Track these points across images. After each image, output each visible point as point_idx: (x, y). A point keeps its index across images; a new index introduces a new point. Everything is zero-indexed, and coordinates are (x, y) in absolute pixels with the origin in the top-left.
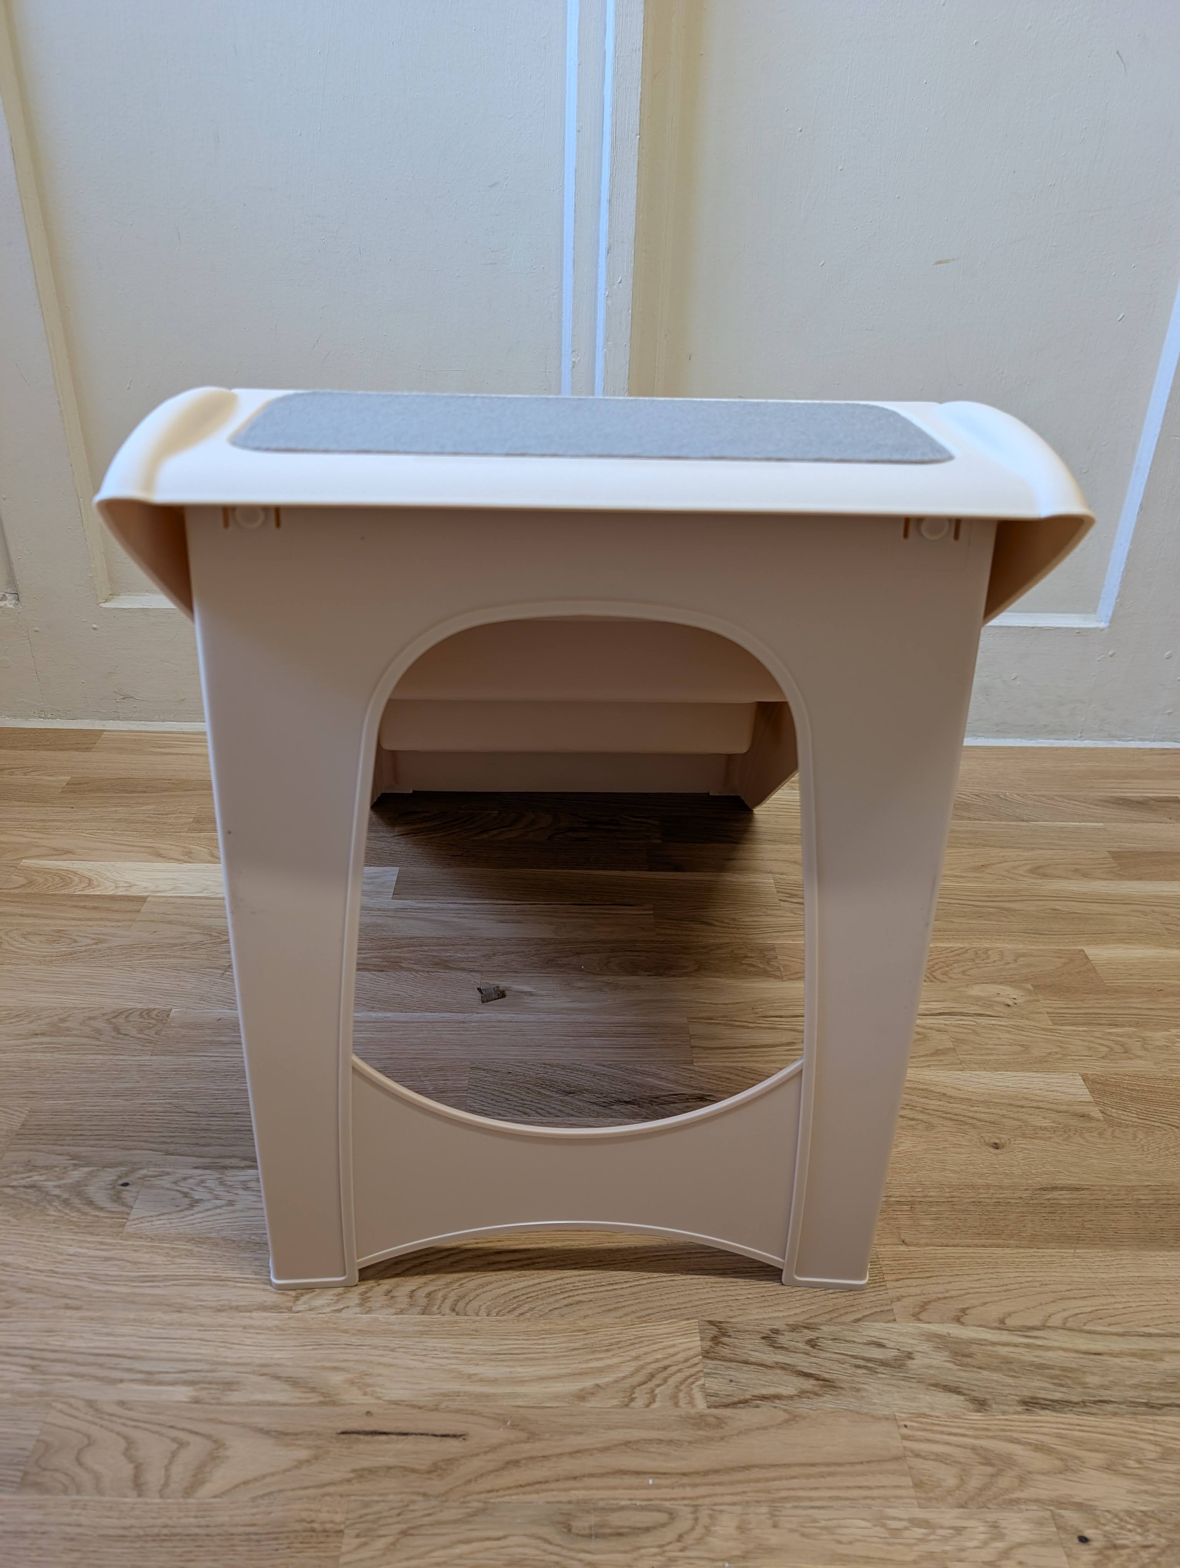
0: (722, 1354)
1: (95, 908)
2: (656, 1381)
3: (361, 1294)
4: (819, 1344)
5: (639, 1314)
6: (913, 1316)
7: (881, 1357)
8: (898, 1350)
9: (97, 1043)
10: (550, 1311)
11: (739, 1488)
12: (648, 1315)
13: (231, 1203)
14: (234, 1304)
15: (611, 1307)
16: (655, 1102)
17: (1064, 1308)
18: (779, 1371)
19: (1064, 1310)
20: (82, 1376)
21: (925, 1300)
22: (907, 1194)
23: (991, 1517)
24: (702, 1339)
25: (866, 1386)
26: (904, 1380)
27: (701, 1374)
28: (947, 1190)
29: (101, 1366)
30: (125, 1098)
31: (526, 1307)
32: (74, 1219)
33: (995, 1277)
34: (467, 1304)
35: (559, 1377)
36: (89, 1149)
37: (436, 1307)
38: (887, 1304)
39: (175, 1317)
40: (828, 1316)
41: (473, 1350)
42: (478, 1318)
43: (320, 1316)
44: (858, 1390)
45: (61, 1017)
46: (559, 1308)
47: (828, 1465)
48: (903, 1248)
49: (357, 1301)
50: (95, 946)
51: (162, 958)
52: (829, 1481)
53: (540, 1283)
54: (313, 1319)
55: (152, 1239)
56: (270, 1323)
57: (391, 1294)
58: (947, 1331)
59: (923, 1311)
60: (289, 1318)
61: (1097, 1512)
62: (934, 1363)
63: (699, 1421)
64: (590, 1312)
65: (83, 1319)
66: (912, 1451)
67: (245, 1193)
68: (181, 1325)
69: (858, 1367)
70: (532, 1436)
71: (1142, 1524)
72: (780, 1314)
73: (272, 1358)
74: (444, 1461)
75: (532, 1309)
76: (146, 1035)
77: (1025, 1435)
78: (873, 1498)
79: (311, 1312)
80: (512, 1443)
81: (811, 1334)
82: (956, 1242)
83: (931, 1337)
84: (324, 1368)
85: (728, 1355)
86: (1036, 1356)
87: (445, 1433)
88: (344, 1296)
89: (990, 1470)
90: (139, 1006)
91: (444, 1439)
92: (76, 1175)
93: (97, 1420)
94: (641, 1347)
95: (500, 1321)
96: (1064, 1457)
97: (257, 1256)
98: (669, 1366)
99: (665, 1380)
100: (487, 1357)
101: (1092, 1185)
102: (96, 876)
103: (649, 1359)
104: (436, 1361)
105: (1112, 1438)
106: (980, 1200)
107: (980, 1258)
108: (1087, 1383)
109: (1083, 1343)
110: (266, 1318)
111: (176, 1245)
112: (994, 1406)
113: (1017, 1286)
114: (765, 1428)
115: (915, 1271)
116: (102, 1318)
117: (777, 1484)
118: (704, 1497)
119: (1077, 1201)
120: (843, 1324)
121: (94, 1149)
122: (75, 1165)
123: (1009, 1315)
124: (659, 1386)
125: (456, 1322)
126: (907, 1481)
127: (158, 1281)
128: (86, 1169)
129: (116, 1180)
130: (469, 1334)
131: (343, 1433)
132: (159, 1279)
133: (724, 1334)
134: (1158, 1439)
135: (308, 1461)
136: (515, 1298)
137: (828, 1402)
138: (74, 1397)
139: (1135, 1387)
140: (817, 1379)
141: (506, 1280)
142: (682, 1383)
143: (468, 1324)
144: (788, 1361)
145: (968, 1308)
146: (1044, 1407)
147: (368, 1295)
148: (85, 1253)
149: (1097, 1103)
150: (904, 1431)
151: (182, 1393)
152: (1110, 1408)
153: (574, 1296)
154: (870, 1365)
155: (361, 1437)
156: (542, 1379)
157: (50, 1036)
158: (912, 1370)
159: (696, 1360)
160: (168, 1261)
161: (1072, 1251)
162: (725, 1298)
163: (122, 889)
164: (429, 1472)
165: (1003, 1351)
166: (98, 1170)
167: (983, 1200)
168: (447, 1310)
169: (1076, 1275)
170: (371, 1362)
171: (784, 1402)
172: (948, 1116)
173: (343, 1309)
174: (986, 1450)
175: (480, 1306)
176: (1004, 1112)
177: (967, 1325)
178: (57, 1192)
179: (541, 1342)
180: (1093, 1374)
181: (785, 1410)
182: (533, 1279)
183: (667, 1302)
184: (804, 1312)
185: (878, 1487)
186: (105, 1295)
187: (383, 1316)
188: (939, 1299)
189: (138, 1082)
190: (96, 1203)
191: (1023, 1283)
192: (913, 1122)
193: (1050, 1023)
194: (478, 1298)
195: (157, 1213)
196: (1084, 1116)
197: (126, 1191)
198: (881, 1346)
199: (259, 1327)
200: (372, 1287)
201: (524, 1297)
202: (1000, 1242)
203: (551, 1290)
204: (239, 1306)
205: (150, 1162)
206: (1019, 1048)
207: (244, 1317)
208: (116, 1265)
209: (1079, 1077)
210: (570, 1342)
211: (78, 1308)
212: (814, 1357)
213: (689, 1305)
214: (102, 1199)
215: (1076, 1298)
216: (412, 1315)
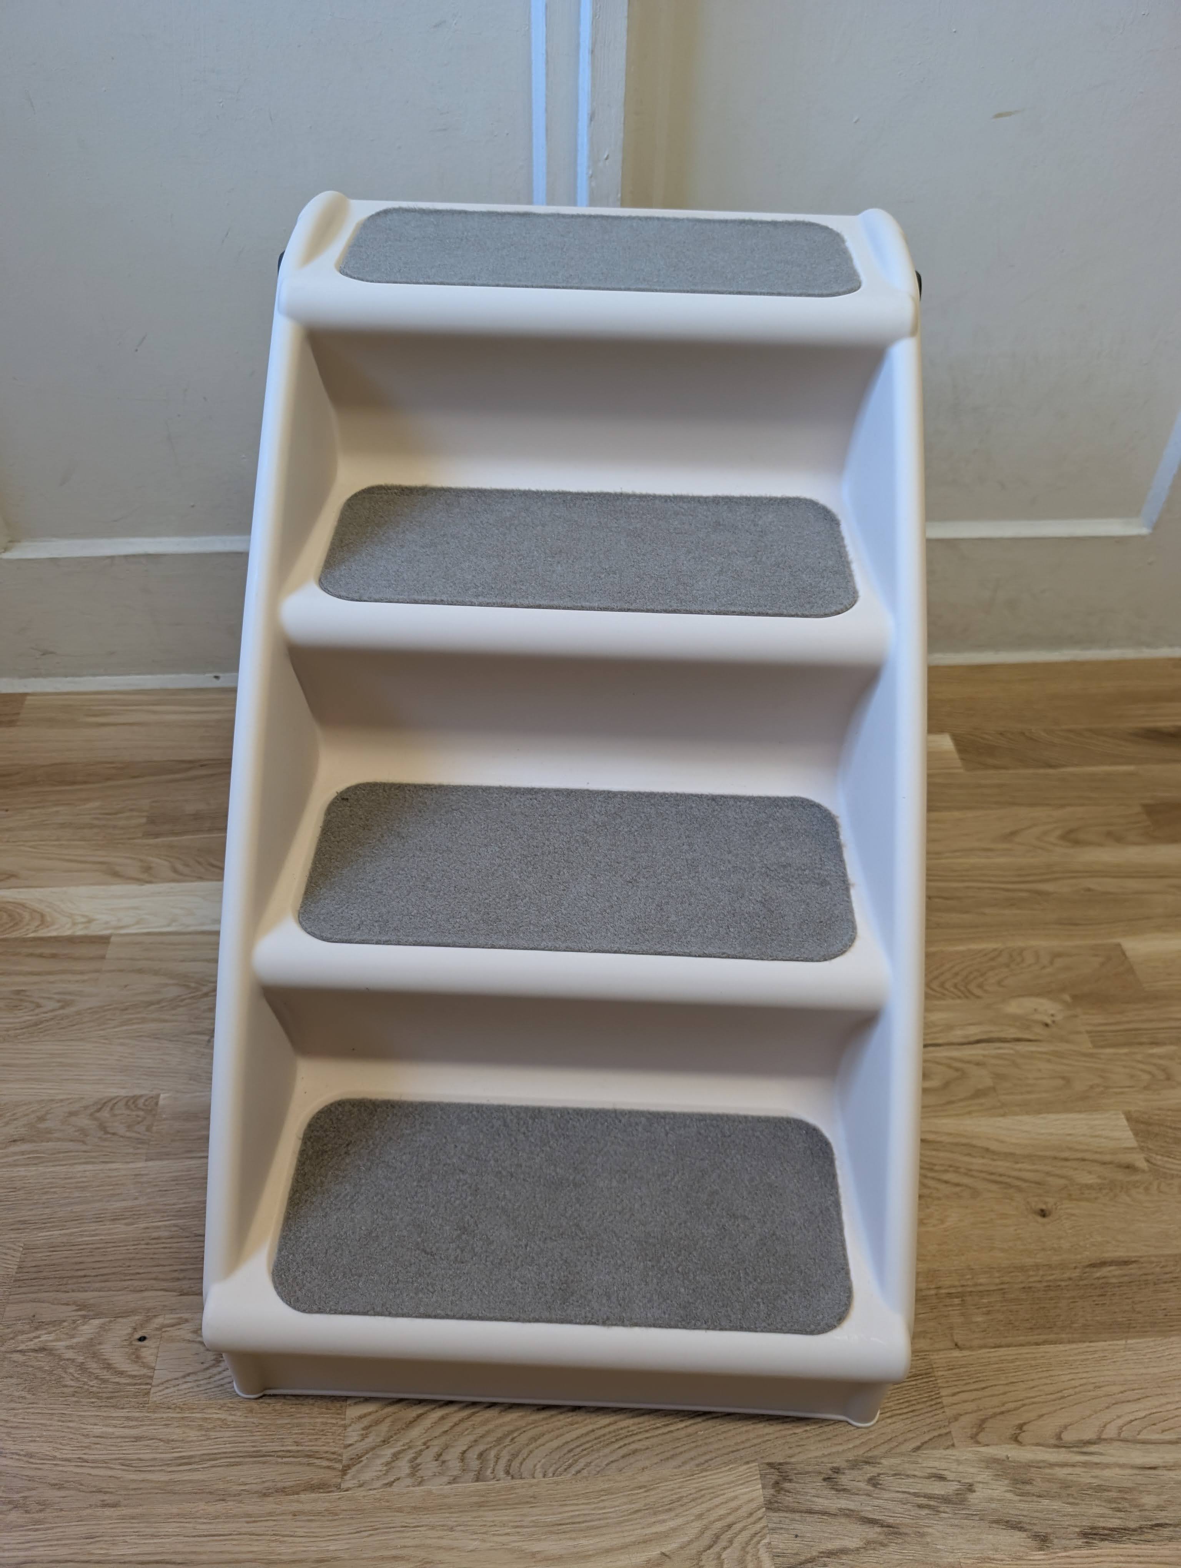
0: (785, 1503)
1: (54, 956)
2: (723, 1543)
3: (411, 1461)
4: (881, 1482)
5: (697, 1462)
6: (972, 1438)
7: (943, 1493)
8: (959, 1482)
9: (84, 1148)
10: (607, 1465)
12: (706, 1461)
14: (280, 1485)
15: (667, 1454)
17: (1119, 1414)
18: (843, 1520)
19: (1119, 1417)
21: (982, 1417)
22: (957, 1283)
24: (764, 1488)
25: (930, 1530)
26: (966, 1519)
27: (766, 1531)
28: (997, 1275)
30: (126, 1221)
31: (582, 1463)
32: (94, 1389)
33: (1049, 1382)
34: (521, 1464)
35: (624, 1547)
36: (96, 1294)
37: (489, 1471)
38: (945, 1426)
39: (220, 1507)
40: (886, 1447)
41: (533, 1521)
42: (535, 1481)
43: (371, 1492)
44: (923, 1535)
45: (38, 1114)
46: (616, 1460)
48: (956, 1353)
49: (408, 1471)
50: (61, 1012)
51: (138, 1023)
53: (593, 1431)
54: (364, 1496)
55: (182, 1409)
56: (321, 1506)
57: (442, 1458)
58: (1005, 1454)
59: (981, 1431)
60: (339, 1498)
62: (996, 1494)
64: (647, 1463)
65: (123, 1518)
68: (227, 1517)
69: (920, 1506)
72: (840, 1448)
73: (328, 1551)
75: (588, 1464)
76: (136, 1132)
79: (361, 1489)
81: (871, 1471)
82: (1009, 1340)
83: (991, 1462)
85: (792, 1505)
86: (1092, 1477)
88: (393, 1464)
90: (123, 1093)
92: (88, 1329)
94: (702, 1503)
95: (557, 1483)
97: (295, 1421)
98: (733, 1523)
99: (731, 1542)
100: (547, 1529)
101: (1141, 1257)
102: (48, 910)
103: (714, 1515)
104: (496, 1539)
106: (1030, 1285)
107: (1035, 1359)
108: (1143, 1505)
109: (1138, 1456)
110: (315, 1501)
111: (208, 1414)
112: (1056, 1541)
113: (1071, 1391)
115: (971, 1381)
116: (143, 1515)
119: (1126, 1279)
120: (902, 1454)
121: (102, 1294)
122: (84, 1317)
123: (1066, 1427)
124: (725, 1549)
125: (512, 1488)
127: (195, 1463)
128: (97, 1322)
129: (132, 1334)
130: (528, 1502)
132: (197, 1460)
133: (786, 1479)
136: (569, 1451)
137: (893, 1552)
140: (882, 1526)
141: (558, 1429)
142: (747, 1544)
143: (524, 1490)
144: (851, 1505)
145: (1025, 1424)
146: (1104, 1538)
147: (418, 1461)
148: (113, 1433)
149: (1142, 1149)
152: (1166, 1532)
153: (629, 1444)
154: (932, 1503)
157: (32, 1141)
158: (974, 1505)
159: (760, 1513)
160: (202, 1435)
161: (1123, 1342)
162: (783, 1433)
163: (81, 926)
165: (1061, 1472)
166: (110, 1322)
167: (1034, 1285)
168: (501, 1474)
169: (1129, 1372)
170: (430, 1546)
171: (851, 1557)
172: (993, 1177)
173: (393, 1482)
175: (535, 1466)
176: (1048, 1168)
177: (1024, 1445)
178: (70, 1354)
179: (601, 1505)
180: (1149, 1493)
182: (586, 1425)
183: (725, 1442)
186: (142, 1485)
187: (437, 1486)
188: (994, 1415)
189: (136, 1199)
190: (115, 1365)
191: (1076, 1387)
192: (958, 1189)
193: (1090, 1045)
194: (531, 1455)
195: (182, 1374)
196: (1129, 1168)
197: (145, 1347)
198: (941, 1478)
199: (310, 1513)
200: (421, 1451)
201: (579, 1450)
202: (1052, 1337)
203: (606, 1438)
204: (284, 1488)
205: (165, 1306)
206: (1061, 1082)
207: (292, 1501)
208: (147, 1446)
209: (1123, 1116)
210: (631, 1502)
211: (115, 1505)
212: (877, 1498)
213: (747, 1445)
214: (120, 1360)
215: (1129, 1401)
216: (466, 1482)
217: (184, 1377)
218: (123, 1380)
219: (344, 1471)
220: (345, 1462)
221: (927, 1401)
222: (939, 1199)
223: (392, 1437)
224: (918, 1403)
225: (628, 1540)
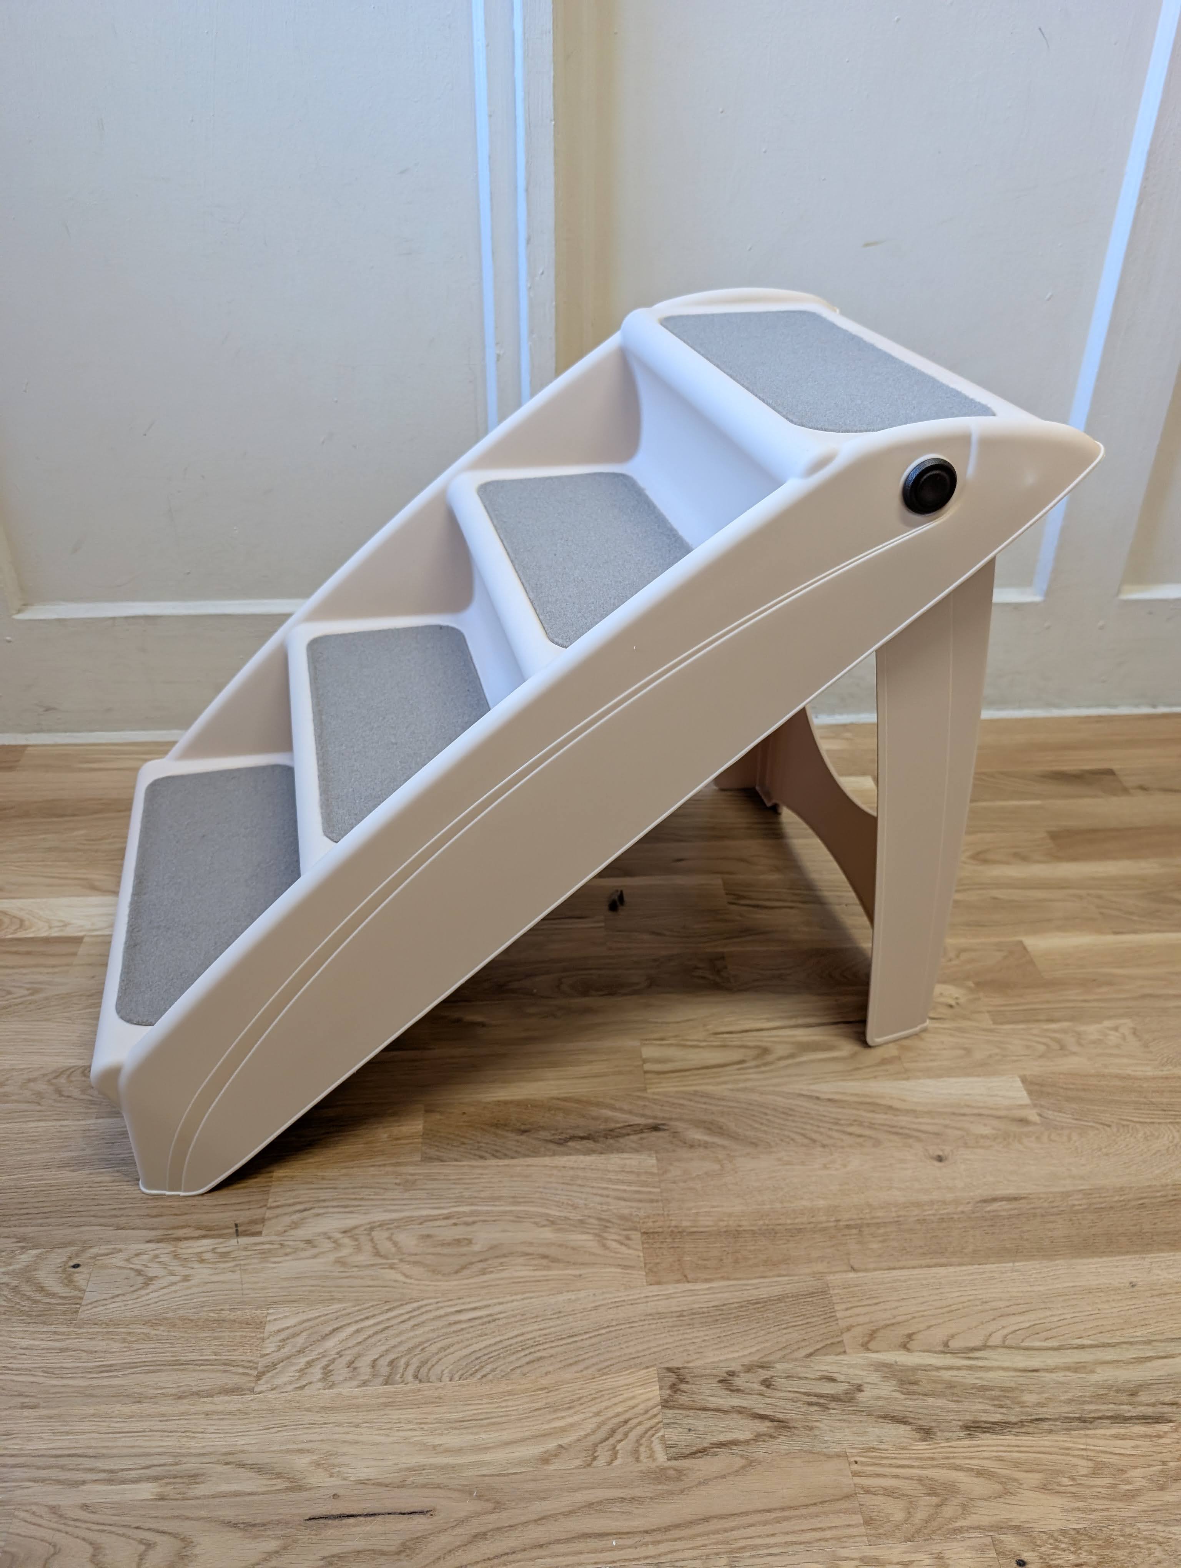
0: (680, 1402)
1: (28, 953)
2: (618, 1436)
3: (324, 1368)
4: (774, 1383)
5: (599, 1367)
6: (862, 1345)
7: (832, 1392)
8: (849, 1383)
9: (39, 1108)
10: (512, 1370)
11: (700, 1542)
13: (186, 1279)
14: (195, 1389)
15: (571, 1361)
16: (610, 1135)
17: (1004, 1325)
18: (735, 1416)
19: (1004, 1327)
20: (43, 1481)
21: (874, 1328)
22: (855, 1217)
23: (936, 1548)
24: (661, 1388)
25: (817, 1424)
26: (852, 1414)
27: (661, 1425)
28: (893, 1209)
29: (62, 1468)
30: (71, 1168)
31: (489, 1368)
32: (25, 1308)
33: (938, 1298)
34: (429, 1370)
35: (523, 1440)
36: (36, 1229)
37: (399, 1376)
38: (837, 1336)
39: (135, 1408)
40: (782, 1353)
41: (436, 1419)
42: (441, 1384)
43: (284, 1394)
44: (811, 1429)
46: (520, 1367)
47: (783, 1509)
48: (852, 1275)
49: (320, 1376)
50: (29, 998)
52: (786, 1526)
53: (501, 1341)
54: (276, 1398)
55: (107, 1324)
56: (232, 1407)
57: (354, 1365)
58: (894, 1359)
59: (872, 1340)
60: (252, 1400)
61: (1034, 1534)
62: (883, 1393)
63: (659, 1475)
64: (551, 1369)
65: (40, 1418)
66: (862, 1488)
67: (201, 1265)
68: (141, 1417)
69: (810, 1404)
70: (499, 1506)
71: (1075, 1543)
72: (736, 1355)
73: (236, 1445)
74: (412, 1539)
75: (493, 1370)
76: (89, 1095)
77: (967, 1461)
78: (826, 1540)
79: (273, 1392)
80: (478, 1515)
81: (765, 1374)
82: (901, 1264)
83: (880, 1367)
84: (289, 1451)
85: (686, 1403)
86: (976, 1378)
87: (412, 1510)
88: (306, 1371)
89: (935, 1500)
91: (412, 1516)
92: (25, 1258)
93: (62, 1527)
94: (601, 1402)
95: (463, 1386)
96: (1004, 1480)
97: (216, 1334)
98: (630, 1419)
99: (626, 1435)
100: (451, 1425)
101: (1030, 1194)
102: (27, 916)
103: (611, 1413)
104: (401, 1434)
105: (1047, 1456)
106: (925, 1217)
107: (926, 1279)
108: (1024, 1402)
109: (1021, 1360)
110: (229, 1402)
111: (132, 1329)
112: (939, 1434)
114: (723, 1477)
115: (864, 1298)
116: (60, 1415)
117: (736, 1534)
118: (666, 1554)
119: (1016, 1212)
120: (796, 1360)
121: (41, 1229)
122: (23, 1248)
123: (953, 1336)
124: (620, 1441)
125: (419, 1390)
126: (858, 1519)
127: (116, 1370)
128: (33, 1252)
129: (67, 1262)
130: (432, 1403)
131: (310, 1519)
132: (117, 1368)
133: (682, 1381)
134: (1089, 1453)
135: (277, 1552)
136: (477, 1359)
137: (782, 1444)
138: (36, 1504)
139: (1070, 1401)
140: (772, 1421)
142: (642, 1437)
143: (431, 1392)
144: (744, 1403)
145: (913, 1333)
146: (985, 1430)
147: (330, 1368)
148: (39, 1345)
149: (1035, 1106)
150: (855, 1467)
151: (147, 1491)
152: (1045, 1426)
153: (535, 1352)
154: (822, 1401)
155: (330, 1522)
156: (508, 1444)
158: (862, 1402)
159: (655, 1411)
160: (125, 1347)
161: (1011, 1264)
162: (683, 1342)
163: (56, 929)
164: (399, 1553)
165: (947, 1375)
166: (46, 1252)
167: (928, 1218)
168: (410, 1378)
169: (1015, 1290)
170: (335, 1441)
171: (741, 1448)
172: (893, 1129)
173: (305, 1386)
174: (931, 1480)
175: (443, 1371)
176: (947, 1122)
177: (912, 1352)
178: (5, 1279)
179: (504, 1404)
180: (1030, 1392)
181: (742, 1456)
182: (495, 1337)
183: (627, 1351)
184: (758, 1350)
185: (831, 1528)
186: (62, 1390)
187: (346, 1390)
188: (887, 1326)
189: (83, 1150)
190: (48, 1288)
191: (963, 1302)
192: (860, 1140)
193: (991, 1022)
194: (440, 1362)
195: (110, 1295)
196: (1023, 1121)
197: (78, 1273)
198: (832, 1380)
199: (222, 1413)
200: (334, 1359)
201: (486, 1357)
202: (944, 1260)
203: (512, 1347)
204: (200, 1391)
205: (101, 1238)
206: (961, 1052)
207: (205, 1402)
208: (71, 1356)
209: (1018, 1079)
210: (532, 1402)
211: (35, 1407)
212: (769, 1397)
213: (647, 1352)
214: (52, 1283)
215: (1014, 1314)
216: (375, 1386)
217: (112, 1298)
218: (53, 1301)
219: (259, 1377)
220: (260, 1369)
221: (822, 1315)
222: (842, 1147)
223: (307, 1347)
224: (814, 1317)
225: (526, 1434)
